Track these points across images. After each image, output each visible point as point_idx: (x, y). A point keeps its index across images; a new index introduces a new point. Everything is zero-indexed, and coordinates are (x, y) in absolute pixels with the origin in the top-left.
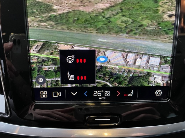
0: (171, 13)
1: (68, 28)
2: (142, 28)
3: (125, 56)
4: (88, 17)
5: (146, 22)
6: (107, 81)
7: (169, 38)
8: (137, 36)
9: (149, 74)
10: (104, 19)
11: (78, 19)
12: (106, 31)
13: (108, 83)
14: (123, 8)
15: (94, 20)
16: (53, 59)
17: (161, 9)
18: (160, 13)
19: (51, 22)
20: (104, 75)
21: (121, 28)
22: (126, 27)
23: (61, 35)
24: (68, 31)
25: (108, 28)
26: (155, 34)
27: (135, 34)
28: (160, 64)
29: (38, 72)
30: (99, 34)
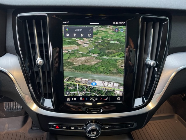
0: (122, 65)
1: (80, 71)
2: (110, 71)
3: (104, 83)
4: (88, 67)
5: (111, 69)
6: (96, 93)
7: (122, 75)
8: (109, 75)
9: (114, 91)
10: (94, 68)
11: (84, 68)
12: (95, 73)
13: (96, 94)
14: (102, 63)
15: (90, 68)
16: (73, 84)
17: (118, 64)
18: (118, 65)
19: (73, 69)
20: (95, 91)
21: (101, 71)
22: (104, 71)
23: (77, 74)
24: (80, 72)
25: (96, 71)
26: (116, 74)
27: (108, 74)
28: (119, 86)
29: (67, 89)
30: (93, 74)
